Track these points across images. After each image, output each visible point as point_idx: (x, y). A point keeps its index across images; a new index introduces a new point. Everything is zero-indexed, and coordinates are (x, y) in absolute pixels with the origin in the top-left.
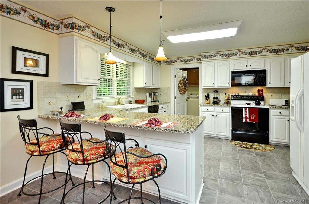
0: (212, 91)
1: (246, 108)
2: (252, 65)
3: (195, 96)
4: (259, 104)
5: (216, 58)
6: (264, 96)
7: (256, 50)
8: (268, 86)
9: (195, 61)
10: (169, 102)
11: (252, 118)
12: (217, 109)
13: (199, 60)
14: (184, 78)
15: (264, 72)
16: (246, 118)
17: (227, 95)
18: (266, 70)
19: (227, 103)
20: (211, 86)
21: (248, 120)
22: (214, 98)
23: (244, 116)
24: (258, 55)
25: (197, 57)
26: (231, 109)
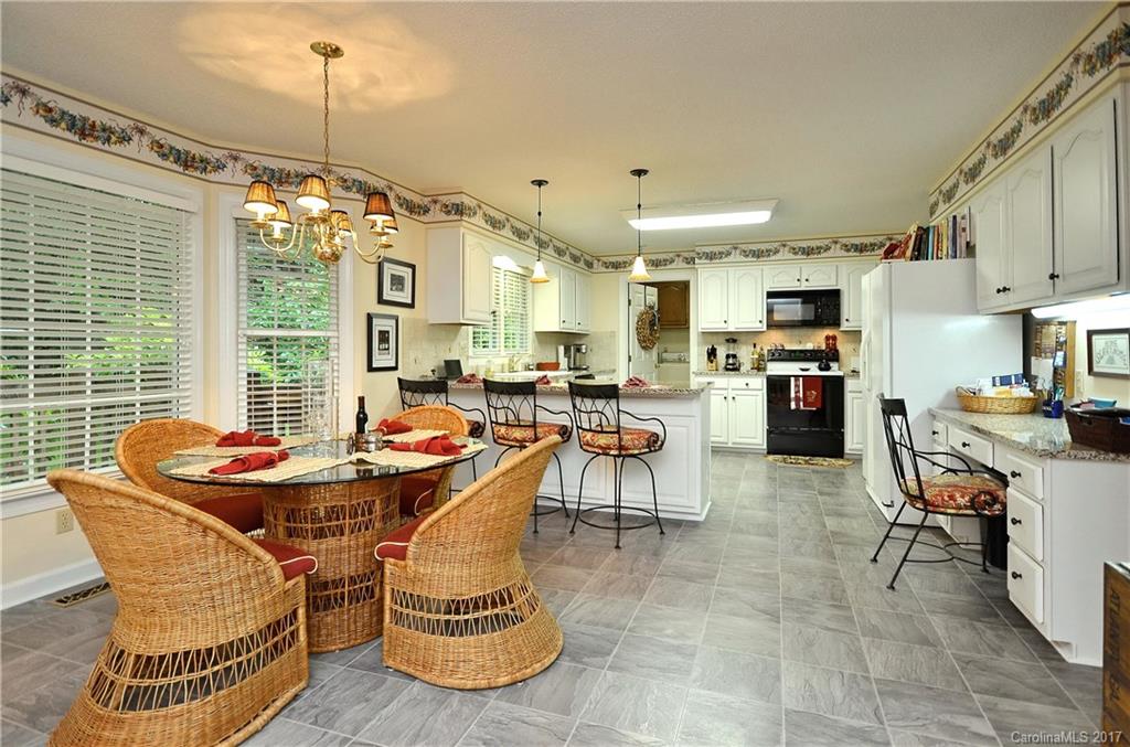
0: (722, 339)
1: (796, 377)
2: (811, 279)
3: (675, 356)
4: (828, 368)
5: (730, 259)
6: (837, 351)
7: (818, 243)
8: (845, 326)
9: (679, 263)
10: (614, 371)
11: (810, 400)
12: (736, 381)
13: (691, 261)
14: (652, 308)
15: (834, 295)
16: (797, 399)
17: (758, 349)
18: (839, 290)
19: (759, 369)
20: (719, 326)
21: (801, 404)
22: (728, 356)
23: (793, 395)
24: (823, 255)
25: (686, 255)
26: (765, 380)
